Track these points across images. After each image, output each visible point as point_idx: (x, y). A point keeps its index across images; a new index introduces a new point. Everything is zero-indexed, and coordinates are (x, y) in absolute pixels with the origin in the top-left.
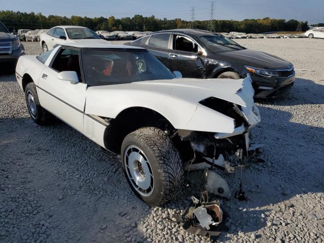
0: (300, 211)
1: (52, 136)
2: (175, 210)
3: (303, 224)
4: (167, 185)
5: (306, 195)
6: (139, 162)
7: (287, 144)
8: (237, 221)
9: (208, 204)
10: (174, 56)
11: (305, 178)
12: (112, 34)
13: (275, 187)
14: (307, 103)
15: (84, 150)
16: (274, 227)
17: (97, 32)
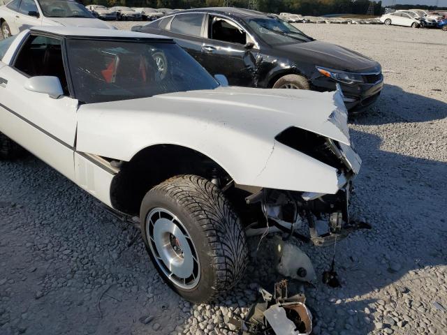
0: (418, 299)
1: (22, 179)
2: (232, 308)
3: (427, 322)
4: (222, 276)
5: (423, 270)
6: (171, 234)
7: (382, 186)
8: (331, 322)
9: (286, 301)
10: (210, 49)
11: (417, 242)
12: (111, 10)
13: (376, 258)
14: (399, 121)
15: (77, 203)
16: (385, 330)
17: (88, 7)
